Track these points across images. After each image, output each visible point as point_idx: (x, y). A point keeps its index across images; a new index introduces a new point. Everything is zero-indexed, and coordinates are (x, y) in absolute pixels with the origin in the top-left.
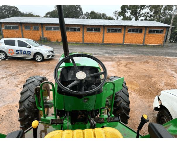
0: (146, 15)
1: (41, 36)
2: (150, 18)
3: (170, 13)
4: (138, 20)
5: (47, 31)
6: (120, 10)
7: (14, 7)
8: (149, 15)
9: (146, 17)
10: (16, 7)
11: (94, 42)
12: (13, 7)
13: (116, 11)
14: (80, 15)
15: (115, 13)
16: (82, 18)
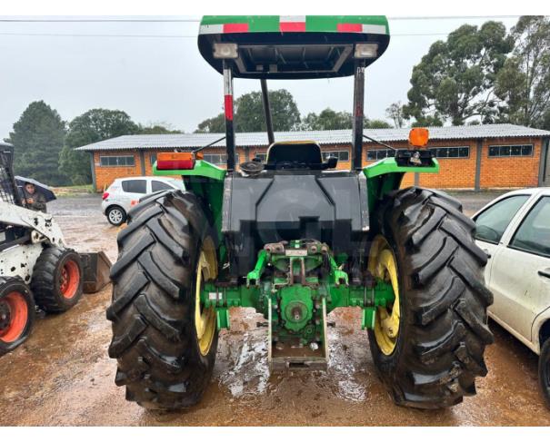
0: (487, 108)
2: (499, 115)
4: (462, 124)
8: (495, 108)
9: (488, 114)
12: (117, 113)
13: (393, 105)
14: (292, 123)
15: (393, 109)
16: (298, 130)
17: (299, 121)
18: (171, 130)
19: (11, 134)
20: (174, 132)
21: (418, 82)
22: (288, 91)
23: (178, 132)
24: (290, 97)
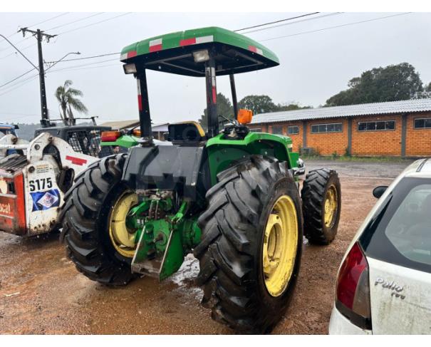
1: (302, 146)
5: (314, 135)
7: (264, 97)
10: (267, 97)
12: (262, 97)
14: (414, 93)
16: (419, 98)
17: (421, 89)
18: (302, 106)
19: (203, 116)
20: (305, 108)
22: (410, 64)
23: (309, 108)
24: (412, 69)
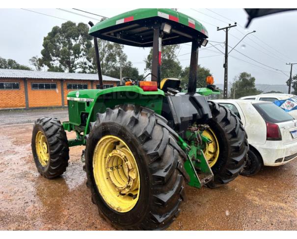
0: (84, 66)
2: (89, 69)
3: (114, 64)
4: (74, 72)
6: (41, 56)
8: (87, 66)
9: (85, 68)
11: (10, 107)
13: (34, 57)
15: (33, 60)
21: (48, 46)
